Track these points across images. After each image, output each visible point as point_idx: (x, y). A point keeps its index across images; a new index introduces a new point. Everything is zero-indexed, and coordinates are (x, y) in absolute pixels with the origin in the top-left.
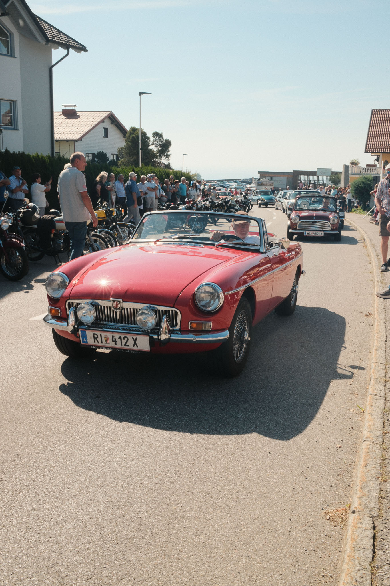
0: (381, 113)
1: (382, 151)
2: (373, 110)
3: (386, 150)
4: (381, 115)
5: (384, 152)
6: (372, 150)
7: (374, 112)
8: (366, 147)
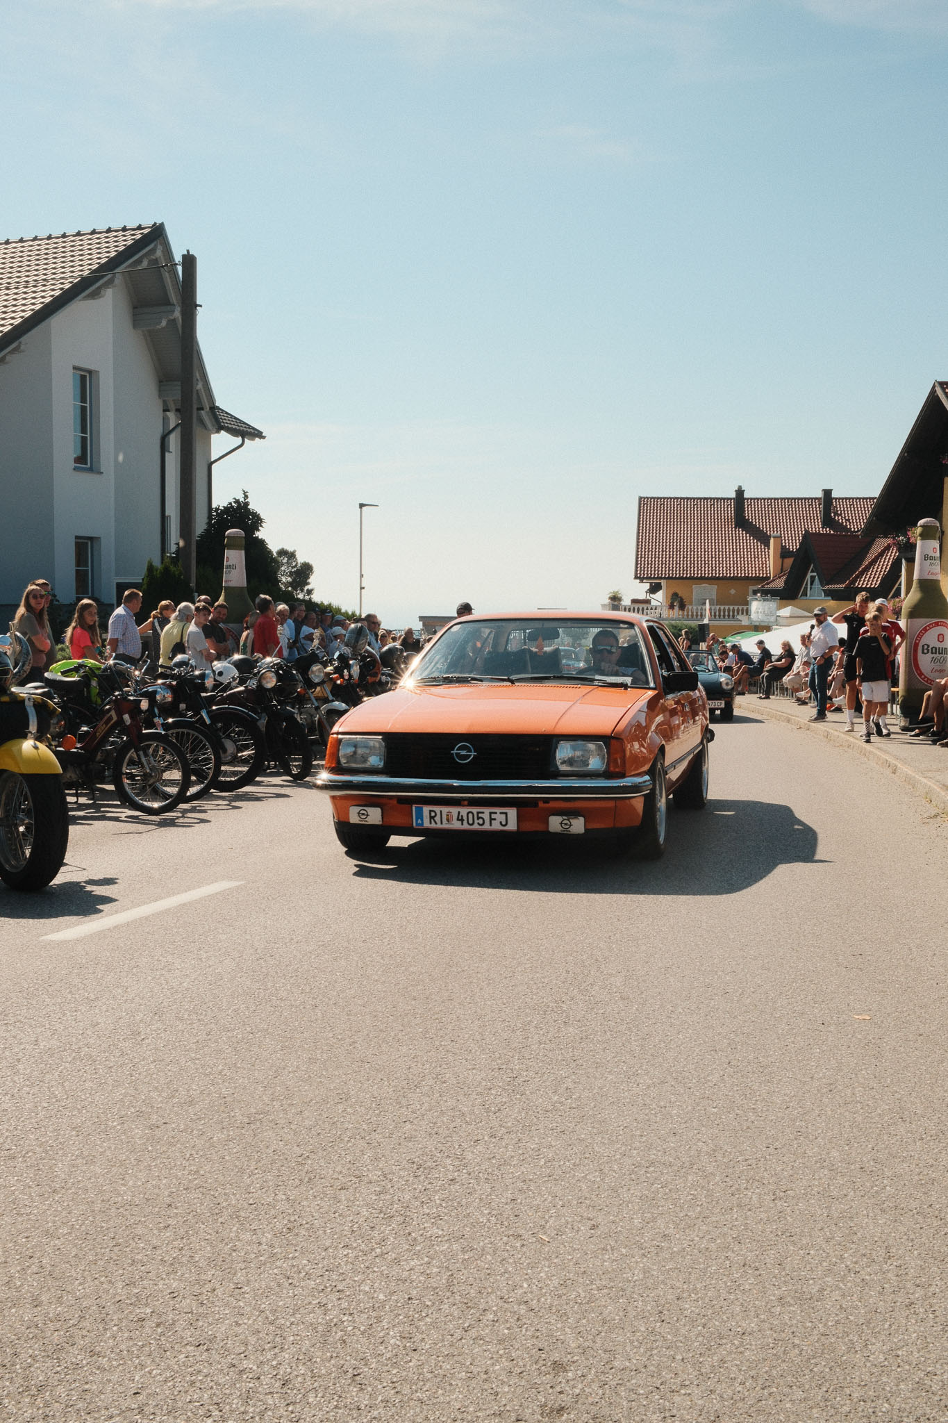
0: (657, 505)
1: (667, 576)
2: (640, 498)
3: (673, 574)
4: (657, 508)
5: (669, 578)
6: (648, 574)
7: (644, 501)
8: (637, 567)
